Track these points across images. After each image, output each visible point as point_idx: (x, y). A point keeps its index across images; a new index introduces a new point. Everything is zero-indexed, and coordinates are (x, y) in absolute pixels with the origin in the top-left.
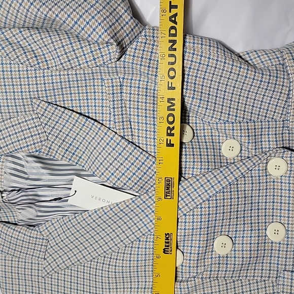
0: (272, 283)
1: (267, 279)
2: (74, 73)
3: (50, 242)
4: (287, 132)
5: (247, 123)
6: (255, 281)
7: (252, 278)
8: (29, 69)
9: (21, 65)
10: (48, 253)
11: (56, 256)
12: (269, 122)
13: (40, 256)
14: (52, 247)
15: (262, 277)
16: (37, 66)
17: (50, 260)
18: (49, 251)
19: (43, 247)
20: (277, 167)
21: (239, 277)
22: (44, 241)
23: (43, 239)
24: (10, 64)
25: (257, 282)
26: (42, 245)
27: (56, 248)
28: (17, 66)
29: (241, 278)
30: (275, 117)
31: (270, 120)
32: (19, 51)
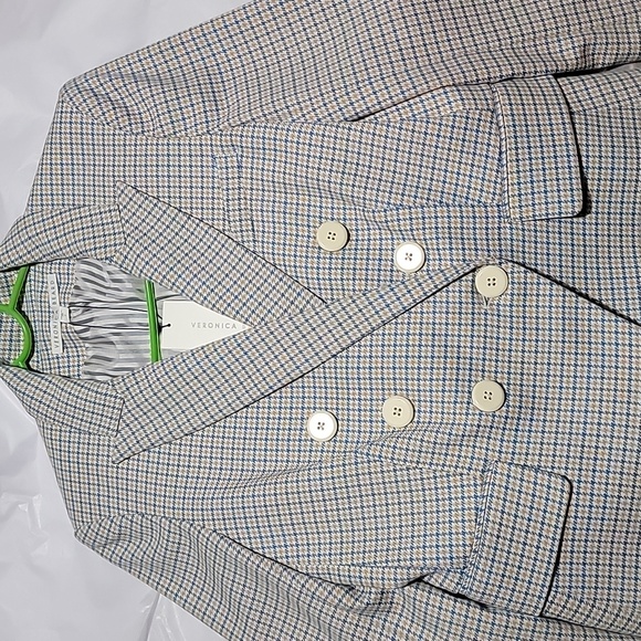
0: (475, 479)
1: (465, 471)
2: (177, 142)
3: (127, 403)
4: (508, 225)
5: (435, 206)
6: (445, 474)
7: (440, 468)
8: (117, 132)
9: (106, 127)
10: (124, 421)
11: (135, 426)
12: (473, 206)
13: (111, 427)
14: (129, 411)
15: (457, 467)
16: (128, 128)
17: (126, 432)
18: (125, 418)
19: (116, 411)
20: (491, 282)
21: (418, 462)
22: (118, 400)
23: (116, 397)
24: (93, 124)
25: (448, 476)
26: (114, 408)
27: (137, 413)
28: (101, 127)
29: (420, 466)
30: (483, 200)
31: (476, 203)
32: (107, 106)
